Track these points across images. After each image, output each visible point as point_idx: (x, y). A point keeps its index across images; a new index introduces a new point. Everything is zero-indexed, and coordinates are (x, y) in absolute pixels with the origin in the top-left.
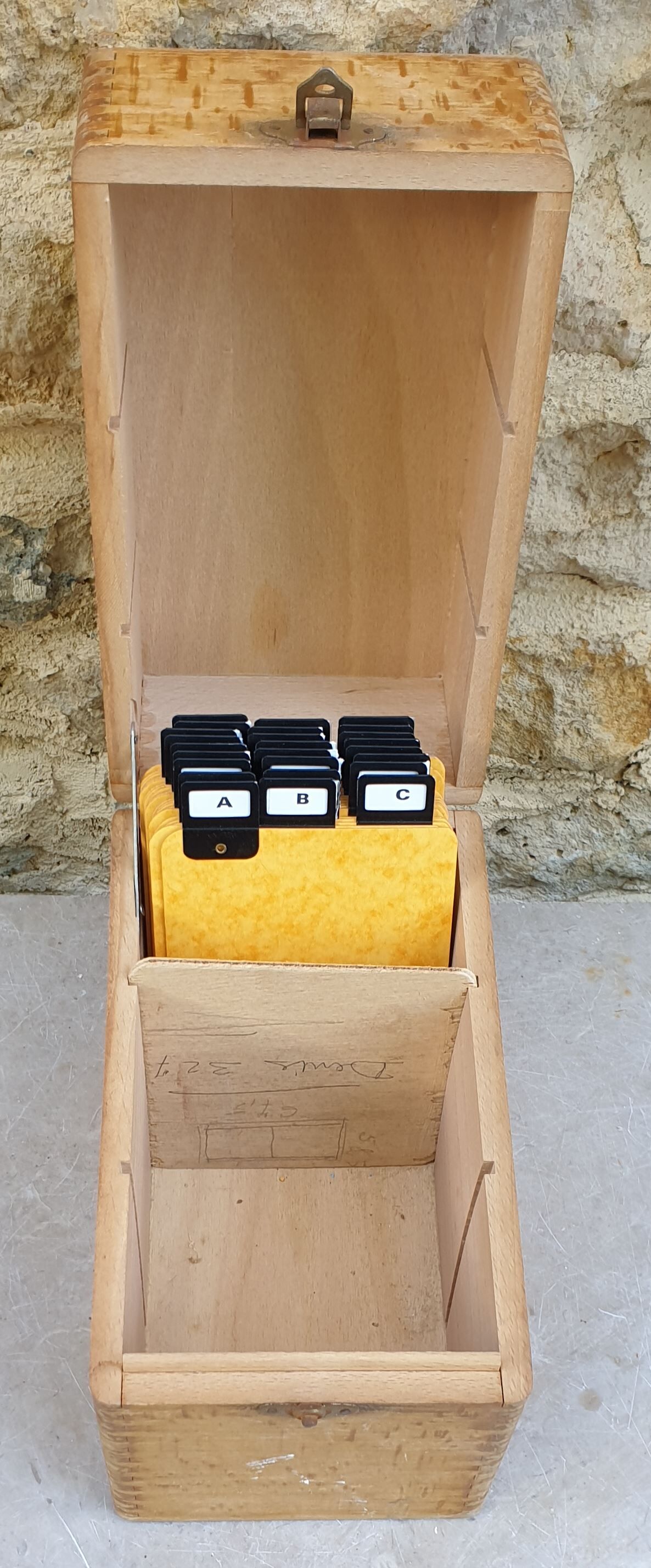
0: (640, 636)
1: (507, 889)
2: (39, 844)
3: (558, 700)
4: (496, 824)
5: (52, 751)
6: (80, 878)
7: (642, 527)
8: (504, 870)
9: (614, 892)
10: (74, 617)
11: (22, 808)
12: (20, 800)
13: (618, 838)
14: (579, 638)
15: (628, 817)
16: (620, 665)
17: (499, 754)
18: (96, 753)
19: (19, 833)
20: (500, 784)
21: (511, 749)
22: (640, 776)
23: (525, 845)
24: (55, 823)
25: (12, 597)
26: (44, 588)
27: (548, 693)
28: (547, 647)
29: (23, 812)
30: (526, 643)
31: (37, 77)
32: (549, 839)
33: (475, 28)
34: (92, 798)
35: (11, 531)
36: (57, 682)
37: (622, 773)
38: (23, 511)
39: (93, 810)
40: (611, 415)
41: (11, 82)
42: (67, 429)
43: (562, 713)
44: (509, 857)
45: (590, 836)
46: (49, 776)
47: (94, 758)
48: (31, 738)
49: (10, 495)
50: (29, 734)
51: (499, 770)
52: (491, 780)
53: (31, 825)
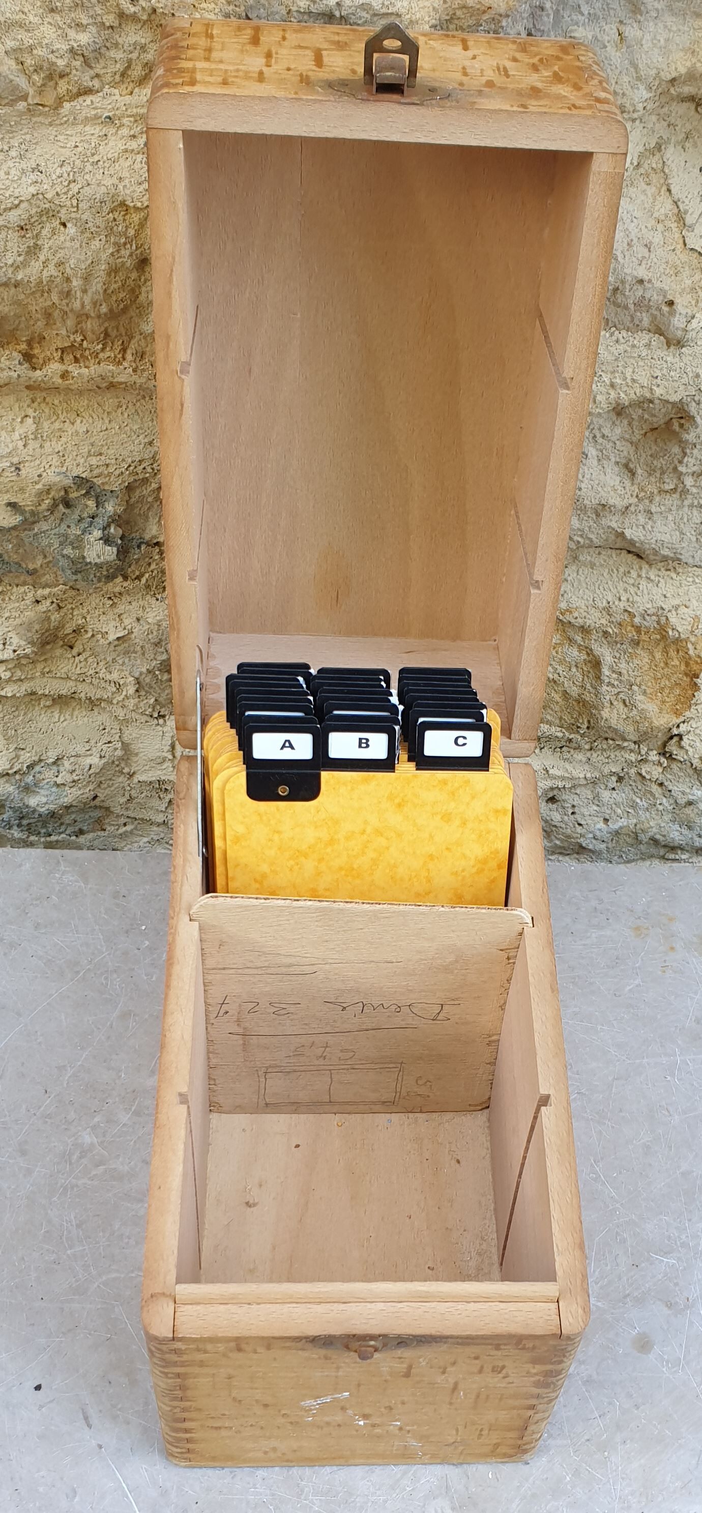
0: (683, 610)
1: (556, 856)
2: (106, 805)
3: (606, 671)
4: (546, 792)
5: (121, 713)
6: (146, 840)
7: (686, 503)
8: (553, 837)
9: (656, 862)
10: (144, 580)
11: (90, 769)
12: (89, 761)
13: (661, 808)
14: (626, 611)
15: (670, 788)
16: (664, 637)
17: (550, 723)
18: (164, 716)
19: (87, 792)
20: (550, 753)
21: (561, 719)
22: (682, 748)
23: (573, 813)
24: (122, 785)
25: (84, 557)
26: (115, 549)
27: (596, 664)
28: (595, 619)
29: (91, 772)
30: (576, 614)
31: (116, 45)
32: (596, 808)
33: (532, 15)
34: (159, 761)
35: (84, 492)
36: (126, 645)
37: (664, 745)
38: (96, 472)
39: (159, 772)
40: (658, 392)
41: (90, 49)
42: (138, 394)
43: (609, 684)
44: (558, 824)
45: (634, 806)
46: (117, 738)
47: (161, 721)
48: (100, 700)
49: (83, 457)
50: (98, 696)
51: (549, 739)
52: (541, 749)
53: (99, 786)
